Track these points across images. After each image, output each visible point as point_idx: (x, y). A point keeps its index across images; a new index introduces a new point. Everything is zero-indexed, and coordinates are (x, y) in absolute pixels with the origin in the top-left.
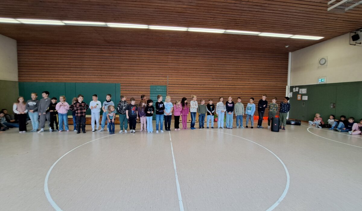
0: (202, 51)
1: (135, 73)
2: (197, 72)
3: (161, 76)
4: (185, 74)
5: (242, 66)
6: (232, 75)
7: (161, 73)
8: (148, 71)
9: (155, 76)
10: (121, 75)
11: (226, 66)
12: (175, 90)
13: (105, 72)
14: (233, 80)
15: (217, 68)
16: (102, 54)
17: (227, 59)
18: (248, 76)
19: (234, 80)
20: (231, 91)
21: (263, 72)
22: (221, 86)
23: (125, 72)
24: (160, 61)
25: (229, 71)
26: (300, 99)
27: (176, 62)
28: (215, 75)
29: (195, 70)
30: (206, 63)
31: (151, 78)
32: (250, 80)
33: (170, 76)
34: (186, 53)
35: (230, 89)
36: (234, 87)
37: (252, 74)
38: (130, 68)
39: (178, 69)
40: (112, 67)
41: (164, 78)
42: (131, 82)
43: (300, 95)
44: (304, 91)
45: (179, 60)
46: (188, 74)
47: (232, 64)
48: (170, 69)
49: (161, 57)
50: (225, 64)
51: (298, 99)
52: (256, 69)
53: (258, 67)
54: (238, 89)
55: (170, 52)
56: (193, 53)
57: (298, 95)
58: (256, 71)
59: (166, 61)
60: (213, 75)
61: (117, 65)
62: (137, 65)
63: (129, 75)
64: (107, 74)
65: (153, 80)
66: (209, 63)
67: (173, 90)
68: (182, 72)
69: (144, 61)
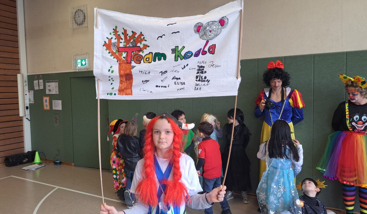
26: (48, 108)
43: (48, 99)
44: (53, 88)
51: (45, 108)
57: (45, 98)
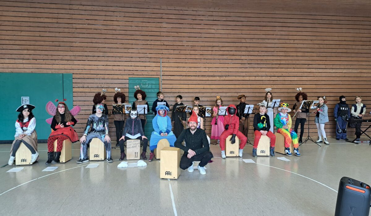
0: (223, 14)
1: (101, 54)
2: (214, 53)
3: (148, 60)
4: (193, 57)
5: (296, 42)
6: (279, 58)
7: (150, 56)
8: (126, 51)
9: (138, 59)
10: (73, 58)
11: (267, 41)
12: (175, 86)
13: (44, 53)
14: (280, 67)
15: (252, 45)
16: (36, 20)
17: (268, 28)
18: (307, 58)
19: (282, 66)
21: (334, 50)
22: (257, 78)
23: (80, 54)
24: (147, 33)
25: (272, 49)
27: (176, 34)
28: (247, 57)
29: (210, 49)
30: (230, 36)
31: (130, 64)
32: (310, 66)
33: (165, 60)
34: (194, 18)
35: (275, 83)
36: (281, 78)
37: (314, 54)
38: (91, 45)
39: (180, 48)
40: (57, 44)
41: (154, 64)
42: (92, 72)
45: (182, 30)
46: (197, 57)
47: (278, 37)
48: (164, 47)
49: (148, 25)
50: (264, 37)
52: (321, 46)
53: (326, 42)
54: (289, 82)
55: (165, 16)
56: (207, 19)
58: (322, 50)
59: (158, 34)
60: (243, 57)
61: (65, 39)
62: (103, 41)
63: (89, 58)
64: (45, 57)
65: (134, 68)
66: (236, 36)
67: (171, 86)
68: (188, 52)
69: (117, 32)
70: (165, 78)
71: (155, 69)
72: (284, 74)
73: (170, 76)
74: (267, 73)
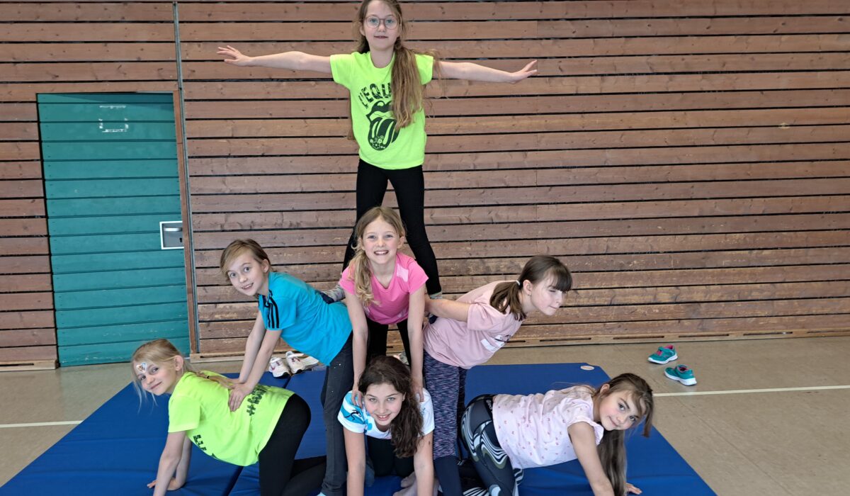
3: (115, 11)
12: (243, 128)
20: (691, 119)
22: (611, 84)
31: (35, 32)
33: (194, 12)
35: (690, 101)
36: (719, 82)
41: (143, 32)
54: (754, 99)
67: (226, 129)
70: (198, 90)
71: (151, 52)
72: (732, 63)
73: (219, 85)
74: (653, 59)
